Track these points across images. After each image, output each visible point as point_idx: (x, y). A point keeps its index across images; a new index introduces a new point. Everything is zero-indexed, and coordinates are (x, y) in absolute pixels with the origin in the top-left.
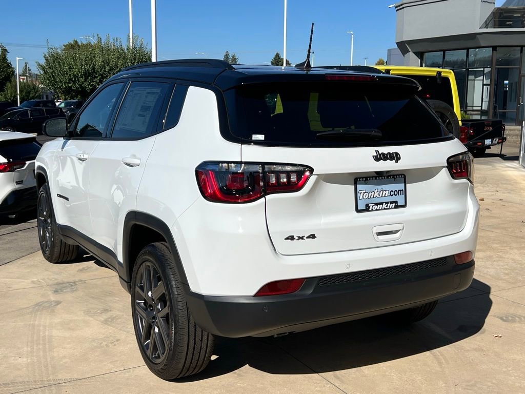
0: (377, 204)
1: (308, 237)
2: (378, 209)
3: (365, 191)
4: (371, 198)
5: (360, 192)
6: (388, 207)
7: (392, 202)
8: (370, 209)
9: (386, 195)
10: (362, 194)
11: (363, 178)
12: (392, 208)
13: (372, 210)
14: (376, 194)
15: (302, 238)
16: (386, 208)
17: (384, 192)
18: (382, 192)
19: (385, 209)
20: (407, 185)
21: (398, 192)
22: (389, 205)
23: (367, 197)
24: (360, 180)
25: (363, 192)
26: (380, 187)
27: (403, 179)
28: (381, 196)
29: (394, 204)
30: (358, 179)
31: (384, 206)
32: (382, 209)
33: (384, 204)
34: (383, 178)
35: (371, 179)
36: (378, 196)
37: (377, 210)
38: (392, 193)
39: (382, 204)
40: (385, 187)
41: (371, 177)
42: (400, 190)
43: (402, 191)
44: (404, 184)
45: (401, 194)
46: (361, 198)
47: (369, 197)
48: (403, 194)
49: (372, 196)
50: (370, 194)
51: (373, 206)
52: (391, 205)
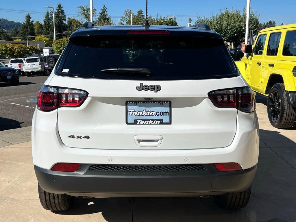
0: (144, 120)
1: (84, 137)
2: (145, 123)
3: (134, 111)
4: (139, 115)
5: (130, 111)
6: (154, 123)
7: (158, 120)
8: (138, 123)
9: (153, 115)
10: (131, 113)
11: (132, 101)
12: (157, 124)
13: (140, 124)
14: (144, 113)
15: (80, 137)
16: (152, 123)
17: (151, 113)
18: (149, 112)
19: (151, 124)
20: (173, 109)
21: (163, 113)
22: (155, 122)
23: (135, 115)
24: (129, 103)
25: (132, 111)
26: (147, 109)
27: (169, 104)
28: (148, 114)
29: (160, 121)
30: (128, 102)
31: (151, 122)
32: (148, 124)
33: (151, 120)
34: (150, 102)
35: (140, 102)
36: (146, 115)
37: (143, 124)
38: (158, 114)
39: (149, 120)
40: (152, 109)
41: (140, 101)
42: (166, 112)
43: (167, 113)
44: (169, 108)
45: (166, 115)
46: (130, 115)
47: (138, 115)
48: (168, 115)
49: (141, 115)
50: (139, 113)
51: (140, 121)
52: (157, 122)
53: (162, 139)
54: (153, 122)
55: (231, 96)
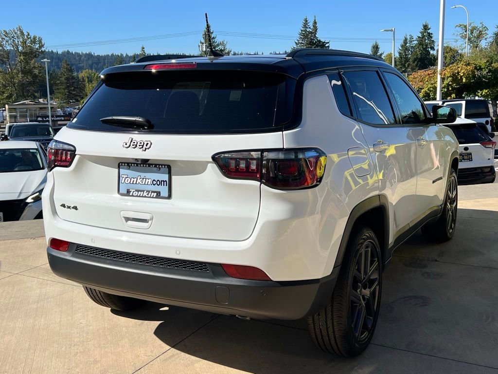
0: (138, 191)
1: (73, 208)
2: (139, 195)
3: (126, 176)
4: (133, 183)
5: (122, 176)
6: (149, 196)
7: (154, 192)
8: (131, 194)
9: (149, 184)
10: (124, 179)
11: (125, 163)
12: (153, 197)
13: (133, 196)
14: (139, 181)
15: (69, 207)
16: (147, 196)
17: (147, 180)
18: (144, 179)
19: (145, 197)
20: (173, 178)
21: (161, 183)
22: (150, 193)
23: (128, 182)
24: (122, 165)
26: (143, 175)
27: (167, 169)
28: (144, 183)
29: (155, 194)
31: (145, 194)
32: (142, 197)
33: (145, 192)
34: (145, 165)
35: (133, 165)
36: (141, 183)
37: (137, 196)
38: (154, 182)
39: (143, 191)
40: (148, 175)
41: (133, 163)
42: (163, 181)
43: (165, 182)
44: (168, 175)
45: (164, 185)
46: (123, 182)
47: (131, 183)
48: (166, 185)
49: (135, 183)
50: (132, 180)
51: (134, 192)
52: (153, 194)
53: (152, 219)
54: (148, 194)
55: (252, 161)
